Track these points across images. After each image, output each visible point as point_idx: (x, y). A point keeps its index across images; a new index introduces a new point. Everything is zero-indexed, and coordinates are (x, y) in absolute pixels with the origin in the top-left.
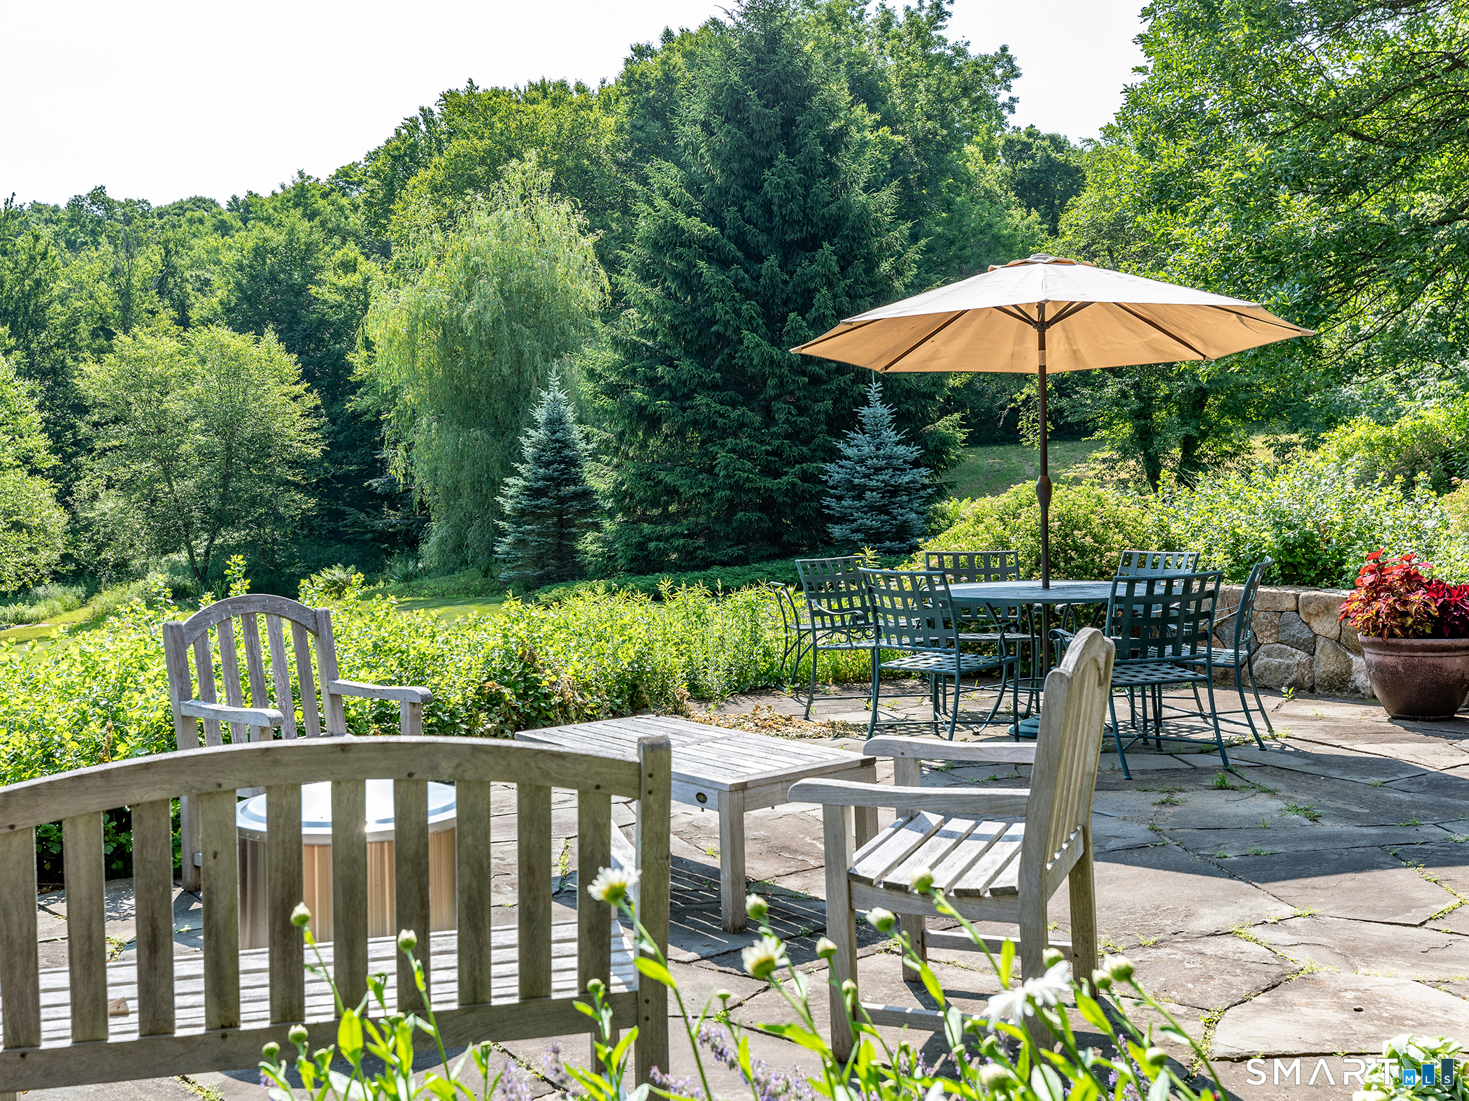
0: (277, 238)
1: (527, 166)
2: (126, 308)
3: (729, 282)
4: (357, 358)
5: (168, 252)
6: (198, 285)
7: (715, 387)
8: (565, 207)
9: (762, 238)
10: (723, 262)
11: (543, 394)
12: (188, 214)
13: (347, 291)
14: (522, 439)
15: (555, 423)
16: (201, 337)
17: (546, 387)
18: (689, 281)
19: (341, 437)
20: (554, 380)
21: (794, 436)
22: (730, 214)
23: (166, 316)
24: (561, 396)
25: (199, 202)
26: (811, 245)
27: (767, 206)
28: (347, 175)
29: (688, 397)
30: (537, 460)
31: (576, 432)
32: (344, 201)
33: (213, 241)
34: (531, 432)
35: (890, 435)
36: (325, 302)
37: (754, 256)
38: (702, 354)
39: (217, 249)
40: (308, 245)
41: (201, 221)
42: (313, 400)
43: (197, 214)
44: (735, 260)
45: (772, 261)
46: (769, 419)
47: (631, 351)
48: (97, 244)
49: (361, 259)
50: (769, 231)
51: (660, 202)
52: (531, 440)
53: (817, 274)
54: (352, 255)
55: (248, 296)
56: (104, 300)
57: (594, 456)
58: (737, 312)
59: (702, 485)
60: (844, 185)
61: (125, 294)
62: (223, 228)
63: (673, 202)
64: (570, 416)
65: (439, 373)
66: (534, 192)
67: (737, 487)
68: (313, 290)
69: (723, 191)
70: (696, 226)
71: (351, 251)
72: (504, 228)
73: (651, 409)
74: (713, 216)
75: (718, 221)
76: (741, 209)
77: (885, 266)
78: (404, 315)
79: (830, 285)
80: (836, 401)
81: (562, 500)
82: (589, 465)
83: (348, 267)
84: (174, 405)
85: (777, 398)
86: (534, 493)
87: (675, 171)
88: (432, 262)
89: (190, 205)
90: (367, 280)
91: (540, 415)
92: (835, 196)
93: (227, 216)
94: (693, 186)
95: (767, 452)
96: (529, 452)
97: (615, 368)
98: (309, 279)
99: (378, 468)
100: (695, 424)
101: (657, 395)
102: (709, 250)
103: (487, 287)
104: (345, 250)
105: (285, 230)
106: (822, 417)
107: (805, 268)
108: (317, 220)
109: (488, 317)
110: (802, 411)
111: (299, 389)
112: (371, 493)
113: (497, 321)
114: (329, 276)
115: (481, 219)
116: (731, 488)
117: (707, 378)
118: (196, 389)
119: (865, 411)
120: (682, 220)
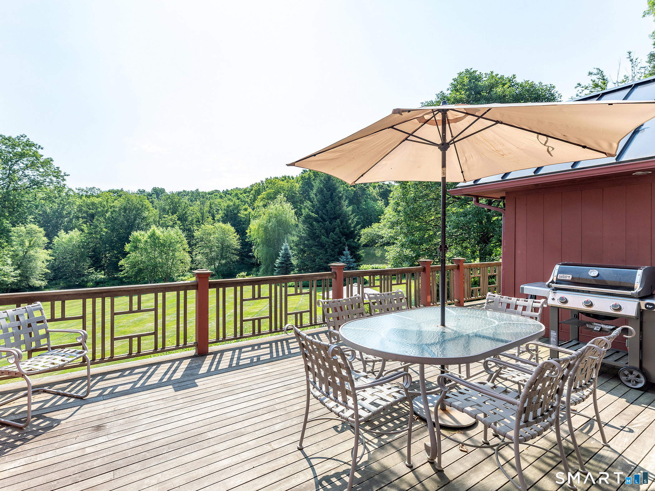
0: (231, 204)
1: (281, 197)
2: (203, 217)
3: (319, 226)
4: (248, 231)
5: (211, 204)
6: (216, 210)
7: (316, 246)
8: (289, 204)
9: (326, 217)
10: (318, 222)
11: (284, 244)
12: (214, 194)
13: (246, 215)
14: (280, 253)
15: (286, 249)
16: (217, 225)
17: (284, 243)
18: (311, 225)
19: (244, 244)
20: (286, 241)
21: (331, 256)
22: (320, 212)
23: (210, 218)
24: (287, 244)
25: (217, 191)
26: (335, 218)
27: (327, 211)
28: (246, 190)
29: (311, 247)
30: (282, 257)
31: (290, 251)
32: (244, 195)
33: (219, 200)
34: (281, 251)
35: (349, 257)
36: (241, 217)
37: (324, 220)
38: (314, 239)
39: (220, 202)
40: (238, 205)
41: (217, 195)
42: (238, 236)
43: (216, 194)
44: (321, 222)
45: (327, 223)
46: (327, 252)
47: (301, 237)
48: (196, 201)
49: (248, 207)
50: (327, 216)
51: (307, 210)
52: (281, 253)
53: (336, 225)
54: (247, 207)
55: (226, 215)
56: (198, 215)
57: (293, 256)
58: (321, 232)
59: (313, 265)
60: (342, 206)
61: (202, 214)
62: (221, 197)
63: (309, 209)
64: (289, 248)
65: (263, 237)
66: (283, 201)
67: (320, 265)
68: (239, 214)
69: (319, 208)
70: (313, 215)
71: (246, 206)
72: (277, 208)
73: (304, 250)
74: (317, 213)
75: (317, 214)
76: (322, 211)
77: (350, 221)
78: (257, 225)
79: (339, 227)
80: (339, 249)
81: (287, 265)
82: (292, 258)
83: (246, 210)
84: (211, 238)
85: (328, 248)
86: (281, 263)
87: (310, 203)
88: (263, 215)
89: (215, 192)
90: (250, 213)
91: (283, 248)
92: (340, 209)
93: (222, 194)
94: (313, 206)
95: (326, 259)
96: (281, 255)
97: (298, 240)
98: (238, 212)
99: (251, 251)
100: (312, 253)
101: (305, 247)
102: (316, 220)
103: (274, 220)
104: (245, 206)
105: (233, 202)
106: (336, 252)
107: (334, 224)
108: (240, 200)
109: (273, 226)
110: (333, 251)
111: (235, 234)
112: (250, 255)
113: (275, 227)
114: (242, 212)
115: (272, 207)
116: (319, 265)
117: (315, 244)
118: (217, 235)
119: (344, 252)
120: (311, 213)
